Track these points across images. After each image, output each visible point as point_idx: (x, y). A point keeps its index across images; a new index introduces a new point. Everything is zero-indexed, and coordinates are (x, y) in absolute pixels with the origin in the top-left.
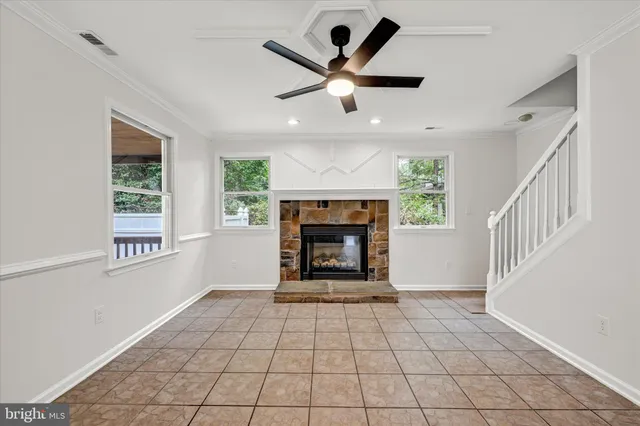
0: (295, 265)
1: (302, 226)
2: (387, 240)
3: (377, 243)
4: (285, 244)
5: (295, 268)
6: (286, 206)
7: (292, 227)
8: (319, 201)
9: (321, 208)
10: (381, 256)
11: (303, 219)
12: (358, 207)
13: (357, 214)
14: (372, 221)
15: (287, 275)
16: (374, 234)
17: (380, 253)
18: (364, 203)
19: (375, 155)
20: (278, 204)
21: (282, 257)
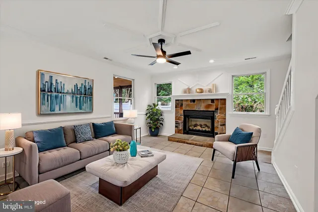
0: (181, 127)
1: (184, 111)
2: (225, 119)
3: (219, 120)
4: (177, 118)
5: (181, 128)
6: (178, 102)
7: (179, 111)
8: (191, 100)
9: (192, 103)
10: (222, 127)
11: (184, 108)
12: (210, 103)
13: (209, 106)
14: (217, 109)
15: (178, 131)
16: (218, 116)
17: (221, 125)
18: (213, 101)
19: (220, 75)
20: (175, 101)
21: (176, 124)
